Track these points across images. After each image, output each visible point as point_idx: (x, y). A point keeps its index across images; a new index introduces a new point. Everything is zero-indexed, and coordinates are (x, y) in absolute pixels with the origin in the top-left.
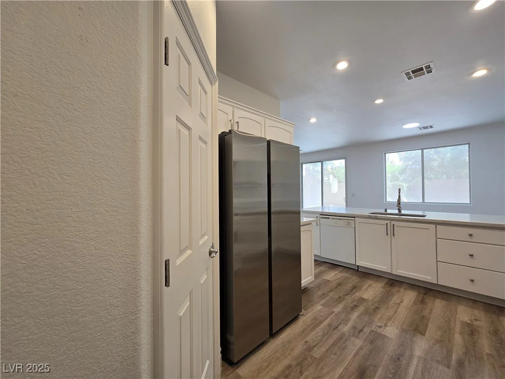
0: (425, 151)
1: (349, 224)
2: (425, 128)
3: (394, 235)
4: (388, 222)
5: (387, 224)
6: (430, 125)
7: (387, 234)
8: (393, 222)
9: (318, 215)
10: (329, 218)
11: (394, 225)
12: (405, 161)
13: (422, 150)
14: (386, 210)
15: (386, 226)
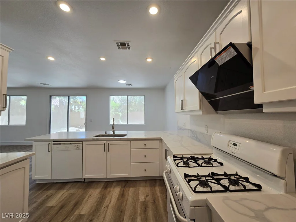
0: (128, 97)
1: (78, 146)
2: (129, 85)
3: (108, 151)
4: (105, 142)
5: (104, 143)
6: (131, 83)
7: (105, 151)
8: (108, 142)
9: (50, 142)
10: (60, 144)
11: (108, 144)
12: (121, 102)
13: (127, 96)
14: (106, 133)
15: (104, 145)
